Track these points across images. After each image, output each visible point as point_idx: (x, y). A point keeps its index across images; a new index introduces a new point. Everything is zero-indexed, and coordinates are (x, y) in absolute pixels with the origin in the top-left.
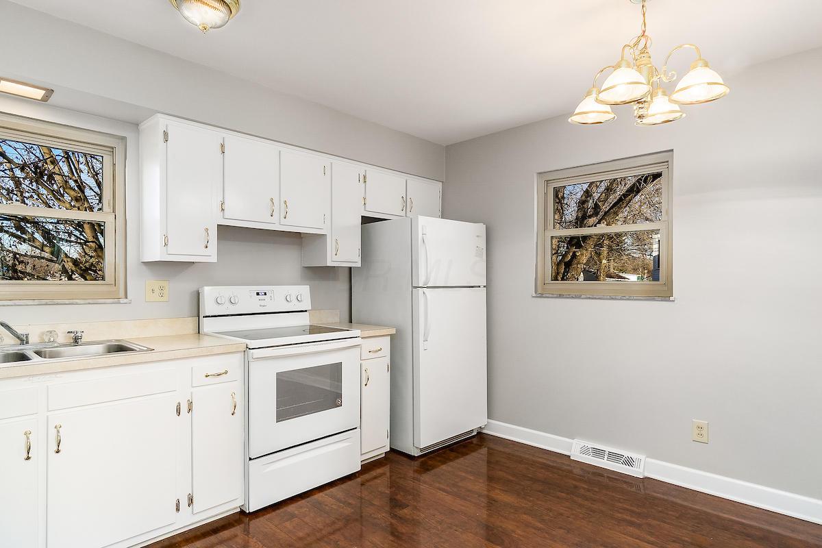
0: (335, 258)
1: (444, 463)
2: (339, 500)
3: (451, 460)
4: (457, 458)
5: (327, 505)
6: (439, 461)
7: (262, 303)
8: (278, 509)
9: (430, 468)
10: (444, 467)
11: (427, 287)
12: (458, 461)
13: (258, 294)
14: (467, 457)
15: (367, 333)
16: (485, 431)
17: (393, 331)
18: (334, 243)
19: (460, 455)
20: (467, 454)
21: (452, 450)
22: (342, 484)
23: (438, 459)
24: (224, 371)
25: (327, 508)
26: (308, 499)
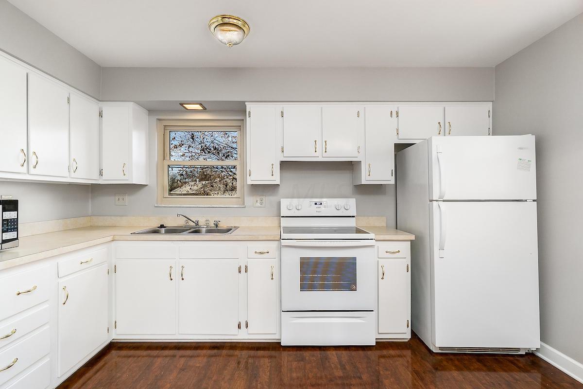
0: (368, 178)
1: (459, 369)
2: (340, 362)
3: (469, 369)
4: (478, 370)
5: (329, 362)
6: (456, 366)
7: (318, 210)
8: (300, 350)
9: (440, 368)
10: (455, 374)
11: (444, 201)
12: (476, 374)
13: (316, 204)
14: (492, 374)
15: (382, 237)
16: (539, 355)
17: (413, 237)
18: (367, 167)
19: (484, 368)
20: (495, 371)
21: (479, 361)
22: (355, 351)
23: (457, 362)
24: (266, 251)
25: (328, 364)
26: (323, 352)
